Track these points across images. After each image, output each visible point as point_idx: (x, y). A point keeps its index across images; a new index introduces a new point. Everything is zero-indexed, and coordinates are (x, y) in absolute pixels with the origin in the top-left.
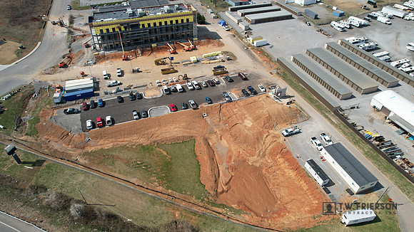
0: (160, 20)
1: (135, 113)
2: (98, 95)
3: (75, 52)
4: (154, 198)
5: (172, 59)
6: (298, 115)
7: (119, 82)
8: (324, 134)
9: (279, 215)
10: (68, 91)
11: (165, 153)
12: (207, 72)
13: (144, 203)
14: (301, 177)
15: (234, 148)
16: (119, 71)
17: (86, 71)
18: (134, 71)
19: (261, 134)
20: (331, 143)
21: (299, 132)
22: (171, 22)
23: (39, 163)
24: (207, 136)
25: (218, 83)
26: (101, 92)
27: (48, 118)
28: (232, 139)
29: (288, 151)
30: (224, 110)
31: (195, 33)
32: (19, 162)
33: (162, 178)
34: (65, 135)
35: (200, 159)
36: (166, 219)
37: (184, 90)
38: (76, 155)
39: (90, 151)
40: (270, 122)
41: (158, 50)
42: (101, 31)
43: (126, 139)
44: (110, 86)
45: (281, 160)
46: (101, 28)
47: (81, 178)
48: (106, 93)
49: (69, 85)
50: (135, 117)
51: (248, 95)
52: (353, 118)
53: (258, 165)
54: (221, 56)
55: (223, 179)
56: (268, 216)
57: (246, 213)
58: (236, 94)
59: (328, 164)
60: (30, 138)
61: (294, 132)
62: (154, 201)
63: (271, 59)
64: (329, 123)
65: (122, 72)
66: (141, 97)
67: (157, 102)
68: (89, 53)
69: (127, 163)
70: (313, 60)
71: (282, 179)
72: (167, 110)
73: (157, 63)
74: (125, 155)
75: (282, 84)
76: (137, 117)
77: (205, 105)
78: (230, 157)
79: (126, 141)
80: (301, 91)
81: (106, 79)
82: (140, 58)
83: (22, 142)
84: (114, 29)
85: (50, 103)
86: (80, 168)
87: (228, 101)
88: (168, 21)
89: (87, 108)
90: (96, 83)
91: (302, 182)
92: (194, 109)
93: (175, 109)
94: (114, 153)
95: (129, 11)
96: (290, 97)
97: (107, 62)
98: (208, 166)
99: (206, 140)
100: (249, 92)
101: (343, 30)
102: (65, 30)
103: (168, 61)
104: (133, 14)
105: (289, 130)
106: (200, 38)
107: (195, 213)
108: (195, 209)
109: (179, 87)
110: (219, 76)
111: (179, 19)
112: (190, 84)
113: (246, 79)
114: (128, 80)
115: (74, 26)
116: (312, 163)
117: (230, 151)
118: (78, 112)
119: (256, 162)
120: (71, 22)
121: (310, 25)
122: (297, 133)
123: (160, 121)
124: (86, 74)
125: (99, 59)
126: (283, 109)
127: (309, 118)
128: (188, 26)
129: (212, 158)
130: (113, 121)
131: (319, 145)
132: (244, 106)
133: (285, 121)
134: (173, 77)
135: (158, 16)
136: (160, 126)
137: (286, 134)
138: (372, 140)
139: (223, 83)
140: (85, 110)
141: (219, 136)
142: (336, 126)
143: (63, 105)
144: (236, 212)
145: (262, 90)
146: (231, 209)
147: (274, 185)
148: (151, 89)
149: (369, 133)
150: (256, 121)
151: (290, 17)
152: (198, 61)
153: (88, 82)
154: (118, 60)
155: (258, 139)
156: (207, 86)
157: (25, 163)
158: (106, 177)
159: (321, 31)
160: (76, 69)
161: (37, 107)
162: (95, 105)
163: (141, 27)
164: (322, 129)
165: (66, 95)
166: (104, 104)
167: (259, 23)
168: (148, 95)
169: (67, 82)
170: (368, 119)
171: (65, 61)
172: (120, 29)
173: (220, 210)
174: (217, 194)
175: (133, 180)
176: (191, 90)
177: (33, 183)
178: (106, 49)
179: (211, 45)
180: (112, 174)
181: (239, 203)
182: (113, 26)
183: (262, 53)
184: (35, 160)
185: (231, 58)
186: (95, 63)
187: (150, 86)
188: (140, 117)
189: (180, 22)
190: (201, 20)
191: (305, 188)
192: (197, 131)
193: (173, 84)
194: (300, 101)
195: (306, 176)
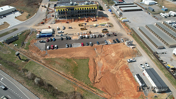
0: (83, 8)
1: (67, 45)
2: (54, 36)
3: (48, 18)
4: (68, 81)
5: (86, 24)
6: (136, 53)
7: (63, 32)
8: (147, 63)
9: (119, 96)
10: (42, 34)
11: (76, 63)
12: (99, 31)
13: (64, 82)
14: (132, 81)
15: (105, 64)
16: (64, 27)
17: (51, 26)
18: (69, 28)
19: (118, 60)
20: (149, 68)
21: (135, 61)
22: (88, 8)
23: (27, 60)
24: (94, 58)
25: (103, 36)
26: (55, 35)
27: (33, 43)
28: (105, 61)
29: (128, 69)
30: (104, 48)
31: (97, 14)
32: (20, 59)
33: (73, 73)
34: (38, 51)
35: (90, 67)
36: (71, 90)
37: (88, 37)
38: (41, 59)
39: (47, 58)
40: (123, 55)
41: (81, 20)
42: (59, 10)
43: (61, 55)
44: (59, 33)
45: (125, 72)
46: (59, 9)
47: (41, 68)
48: (57, 36)
49: (43, 31)
50: (66, 47)
51: (115, 42)
52: (162, 58)
53: (114, 73)
54: (107, 24)
55: (98, 77)
56: (114, 96)
57: (105, 93)
58: (111, 41)
59: (146, 77)
60: (26, 51)
61: (133, 61)
62: (68, 82)
63: (129, 28)
64: (150, 59)
65: (65, 28)
66: (70, 39)
67: (76, 41)
68: (53, 19)
69: (60, 65)
70: (148, 30)
71: (124, 81)
72: (80, 45)
73: (79, 25)
74: (59, 61)
75: (131, 39)
76: (67, 47)
77: (96, 45)
78: (103, 68)
79: (61, 56)
80: (140, 43)
81: (58, 30)
82: (73, 23)
83: (23, 52)
84: (64, 10)
85: (35, 38)
86: (42, 64)
87: (106, 44)
88: (86, 8)
89: (49, 41)
90: (54, 31)
91: (133, 83)
92: (91, 46)
93: (83, 45)
94: (56, 60)
95: (71, 3)
96: (134, 45)
97: (60, 23)
98: (93, 71)
99: (94, 60)
100: (116, 41)
101: (166, 17)
102: (46, 9)
103: (84, 25)
104: (72, 4)
105: (131, 60)
106: (99, 16)
107: (83, 90)
108: (84, 88)
109: (86, 36)
110: (104, 33)
111: (91, 8)
112: (91, 35)
113: (116, 35)
114: (66, 31)
115: (50, 8)
116: (138, 75)
117: (103, 65)
118: (45, 42)
119: (114, 72)
120: (49, 6)
121: (150, 14)
122: (134, 61)
123: (77, 50)
124: (50, 27)
125: (57, 22)
126: (130, 50)
127: (141, 55)
128: (94, 10)
129: (95, 68)
130: (57, 47)
131: (143, 68)
132: (113, 47)
133: (130, 56)
134: (85, 32)
135: (82, 6)
136: (76, 51)
137: (129, 61)
138: (170, 69)
139: (106, 36)
140: (48, 42)
141: (100, 59)
142: (153, 60)
143: (40, 39)
144: (101, 92)
145: (122, 41)
146: (99, 90)
147: (120, 83)
148: (75, 36)
149: (169, 66)
150: (117, 54)
151: (141, 10)
152: (97, 26)
153: (50, 31)
154: (64, 23)
155: (116, 62)
156: (99, 37)
157: (22, 60)
158: (51, 69)
159: (154, 17)
160: (47, 25)
161: (30, 39)
162: (52, 40)
163: (75, 10)
164: (146, 61)
165: (41, 35)
166: (55, 40)
167: (126, 11)
168: (73, 38)
169: (43, 30)
170: (170, 59)
171: (44, 21)
172: (66, 10)
173: (94, 90)
174: (94, 83)
175: (61, 72)
176: (91, 38)
177: (24, 68)
178: (60, 18)
179: (103, 20)
180: (53, 68)
181: (103, 88)
182: (64, 9)
183: (125, 25)
184: (26, 59)
185: (111, 26)
186: (55, 23)
187: (75, 35)
188: (68, 47)
189: (91, 9)
190: (101, 8)
191: (133, 86)
192: (91, 55)
193: (84, 35)
194: (139, 48)
195: (135, 81)
